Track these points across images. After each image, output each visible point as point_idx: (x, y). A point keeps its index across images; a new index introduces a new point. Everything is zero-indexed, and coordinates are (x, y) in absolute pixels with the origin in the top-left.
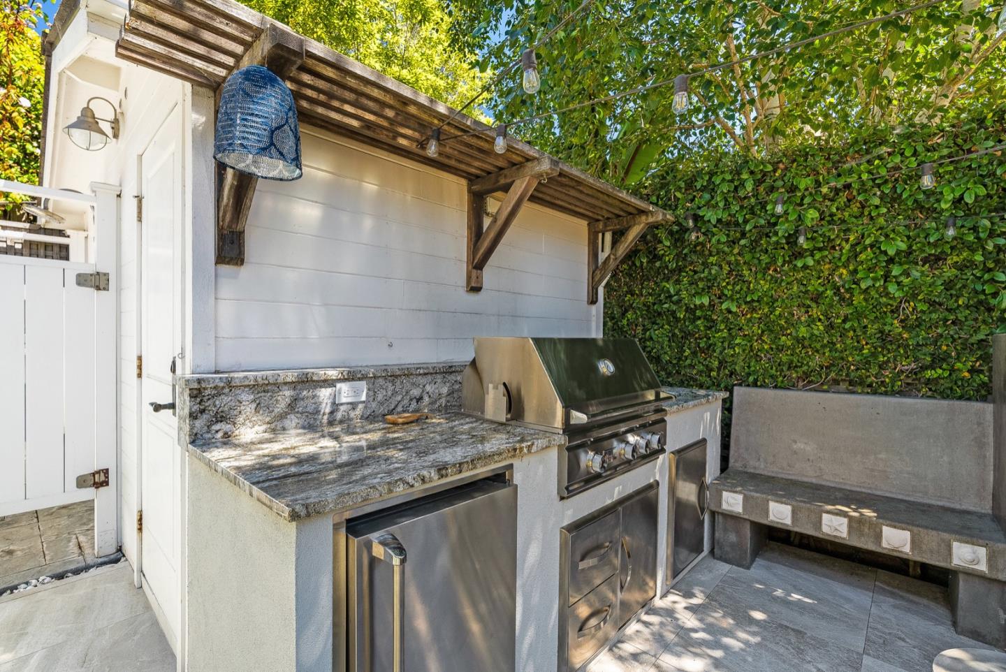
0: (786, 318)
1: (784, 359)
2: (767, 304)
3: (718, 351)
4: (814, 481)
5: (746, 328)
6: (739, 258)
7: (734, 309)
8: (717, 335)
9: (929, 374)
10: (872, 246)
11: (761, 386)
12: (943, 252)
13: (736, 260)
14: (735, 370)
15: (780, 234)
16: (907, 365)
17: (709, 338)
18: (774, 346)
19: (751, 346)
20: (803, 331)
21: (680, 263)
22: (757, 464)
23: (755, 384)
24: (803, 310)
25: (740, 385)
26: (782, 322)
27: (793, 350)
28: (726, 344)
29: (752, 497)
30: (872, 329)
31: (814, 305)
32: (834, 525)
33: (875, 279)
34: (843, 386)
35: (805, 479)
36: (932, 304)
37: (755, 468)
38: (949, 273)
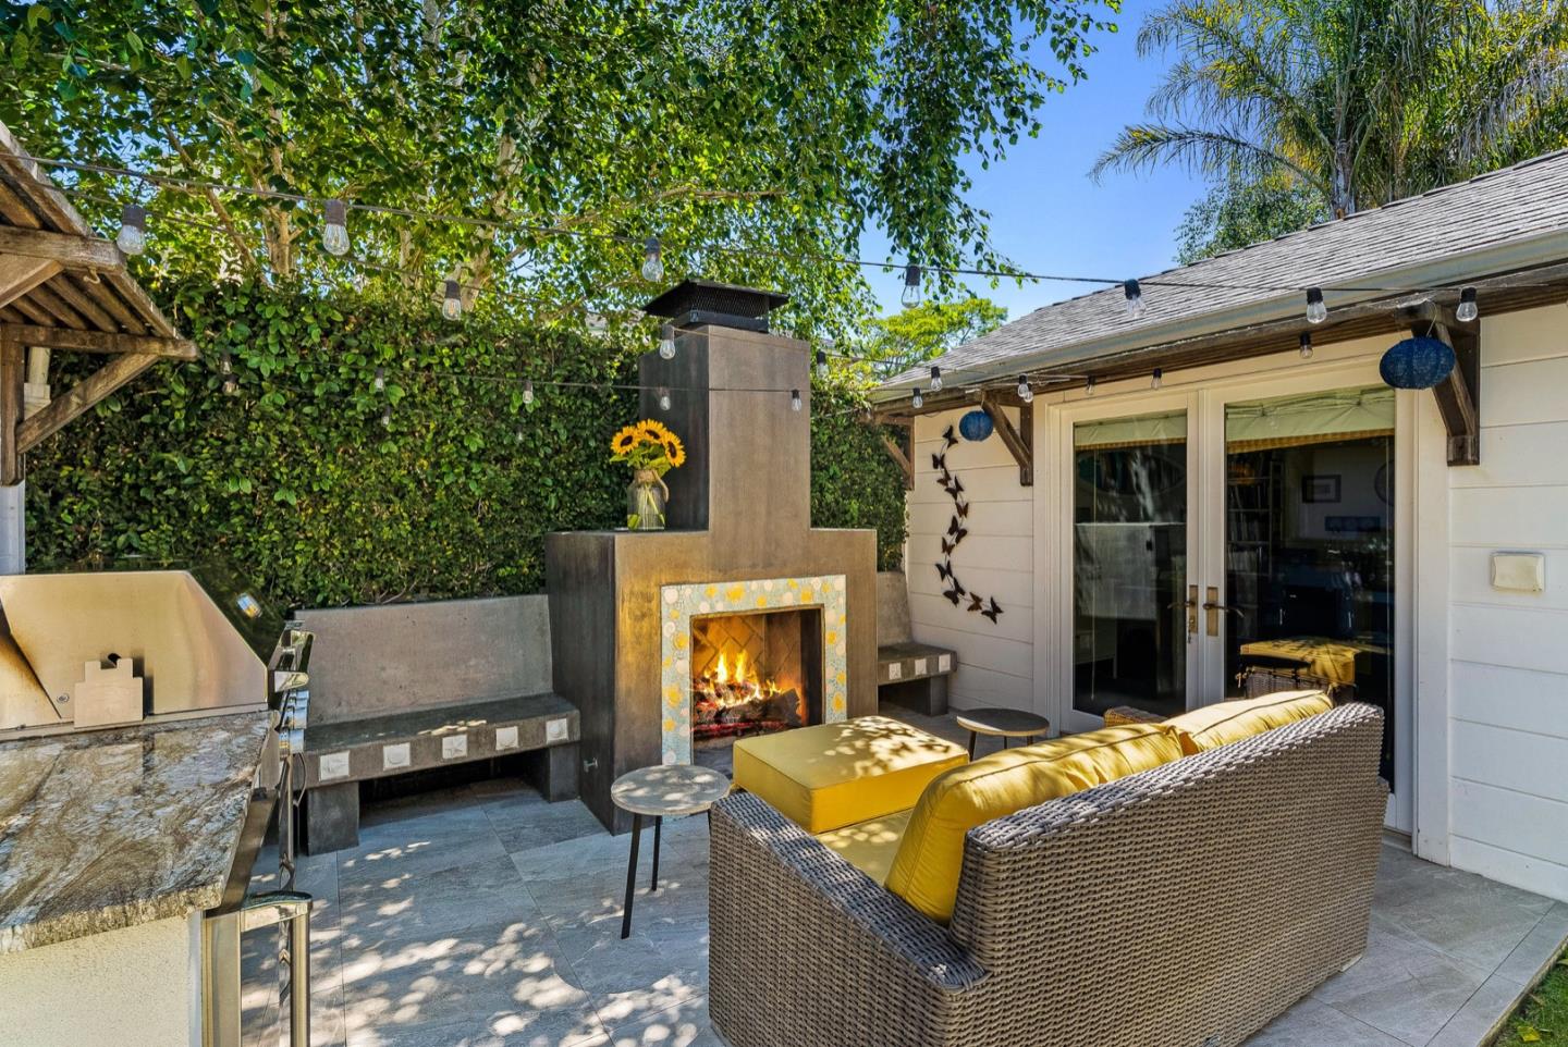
0: (364, 515)
1: (360, 567)
2: (339, 496)
3: (265, 562)
4: (409, 710)
5: (308, 528)
6: (297, 429)
7: (293, 501)
8: (261, 539)
9: (502, 572)
10: (453, 439)
11: (334, 606)
12: (510, 454)
13: (291, 432)
14: (291, 587)
15: (359, 408)
16: (484, 565)
17: (250, 544)
18: (346, 552)
19: (316, 553)
20: (387, 533)
21: (193, 424)
22: (338, 710)
23: (324, 605)
24: (384, 506)
25: (299, 608)
26: (359, 520)
27: (372, 555)
28: (279, 552)
29: (361, 750)
30: (454, 528)
31: (396, 499)
32: (455, 747)
33: (459, 475)
34: (424, 594)
35: (399, 712)
36: (503, 503)
37: (335, 717)
38: (515, 474)
